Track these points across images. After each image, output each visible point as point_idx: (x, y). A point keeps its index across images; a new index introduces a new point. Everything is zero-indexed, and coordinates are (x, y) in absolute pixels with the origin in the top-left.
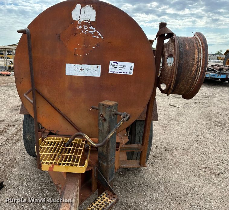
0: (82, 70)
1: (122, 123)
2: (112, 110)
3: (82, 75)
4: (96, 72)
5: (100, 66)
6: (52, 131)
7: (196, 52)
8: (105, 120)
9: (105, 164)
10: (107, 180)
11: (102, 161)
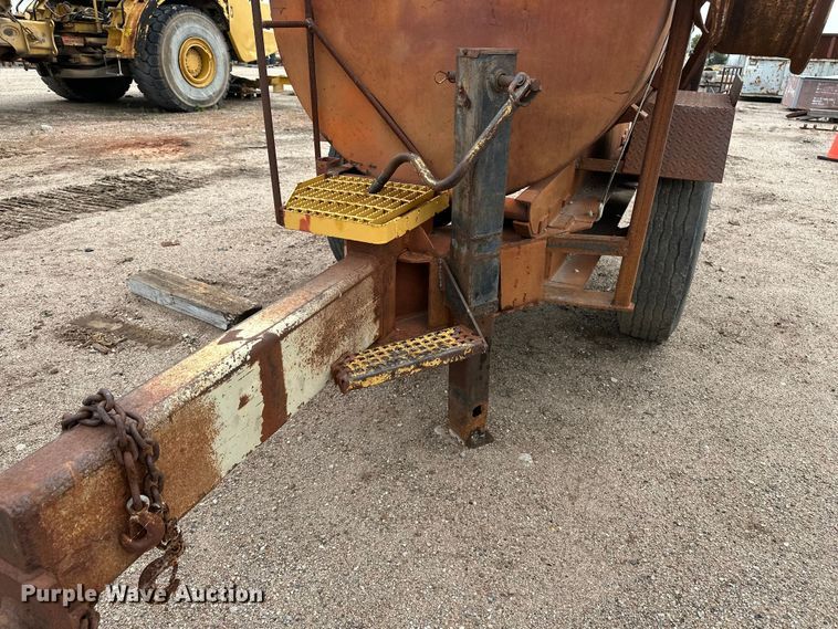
1: (509, 109)
2: (489, 70)
6: (358, 166)
8: (468, 104)
9: (464, 250)
10: (466, 299)
11: (459, 242)
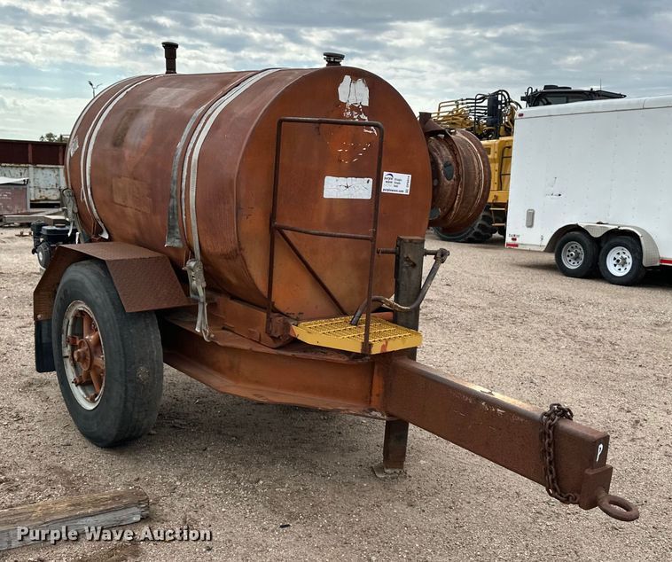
0: (347, 187)
3: (346, 197)
4: (366, 191)
5: (371, 180)
6: (291, 315)
7: (475, 160)
8: (413, 265)
